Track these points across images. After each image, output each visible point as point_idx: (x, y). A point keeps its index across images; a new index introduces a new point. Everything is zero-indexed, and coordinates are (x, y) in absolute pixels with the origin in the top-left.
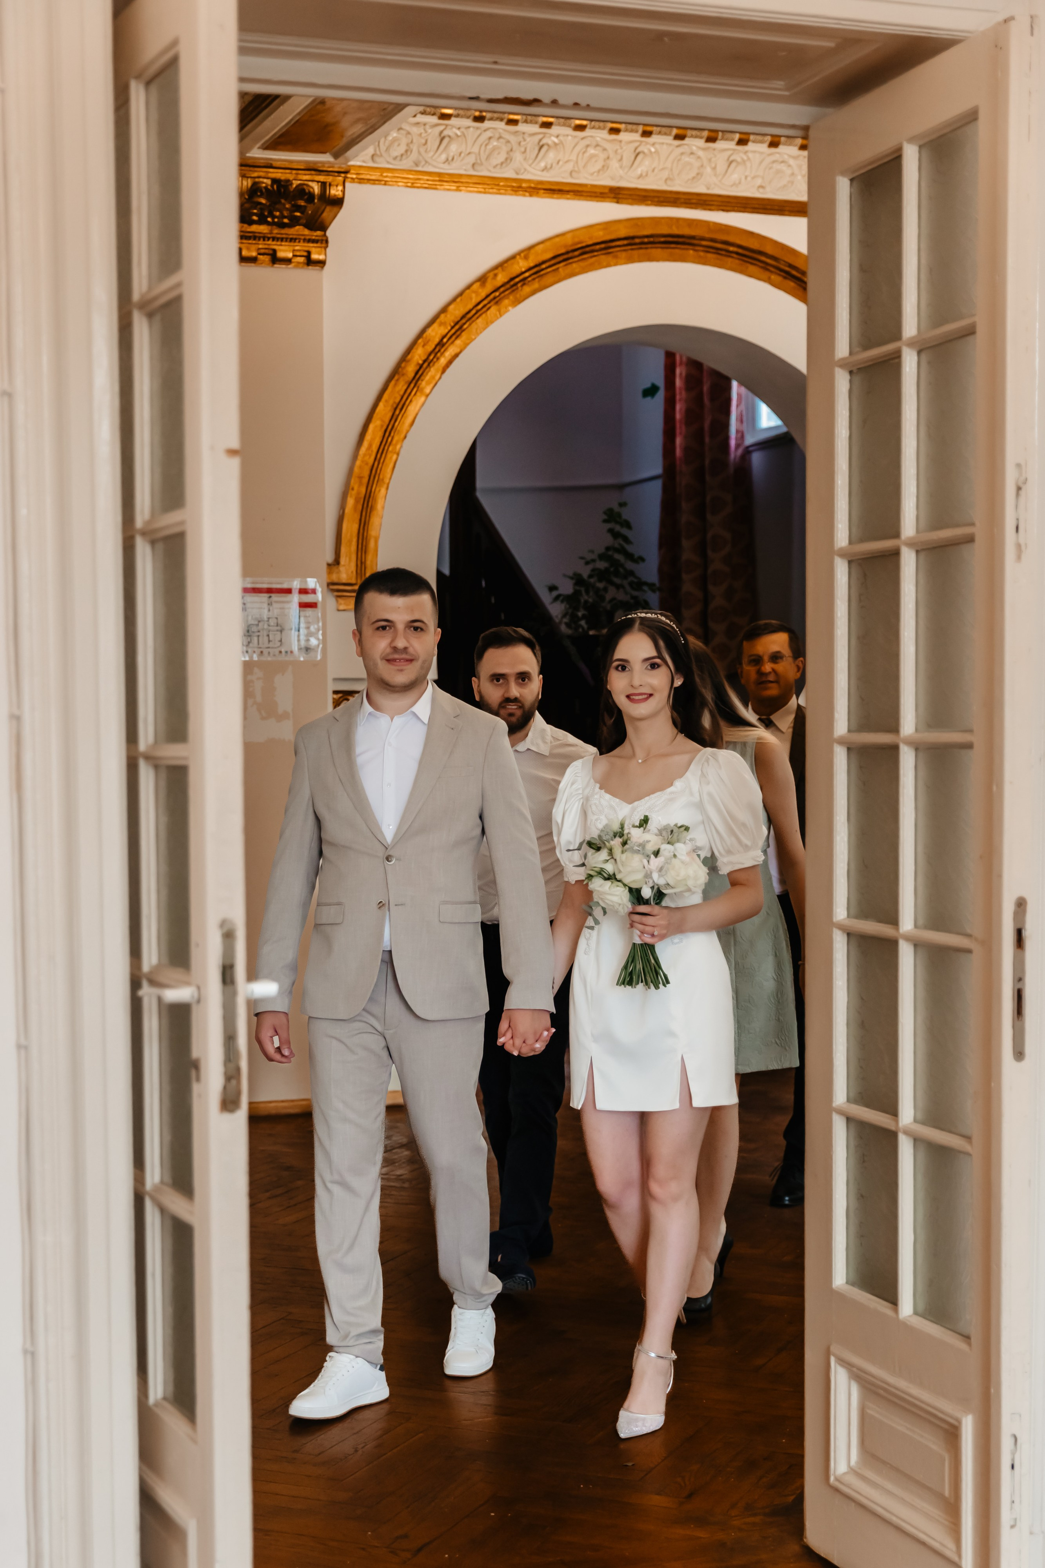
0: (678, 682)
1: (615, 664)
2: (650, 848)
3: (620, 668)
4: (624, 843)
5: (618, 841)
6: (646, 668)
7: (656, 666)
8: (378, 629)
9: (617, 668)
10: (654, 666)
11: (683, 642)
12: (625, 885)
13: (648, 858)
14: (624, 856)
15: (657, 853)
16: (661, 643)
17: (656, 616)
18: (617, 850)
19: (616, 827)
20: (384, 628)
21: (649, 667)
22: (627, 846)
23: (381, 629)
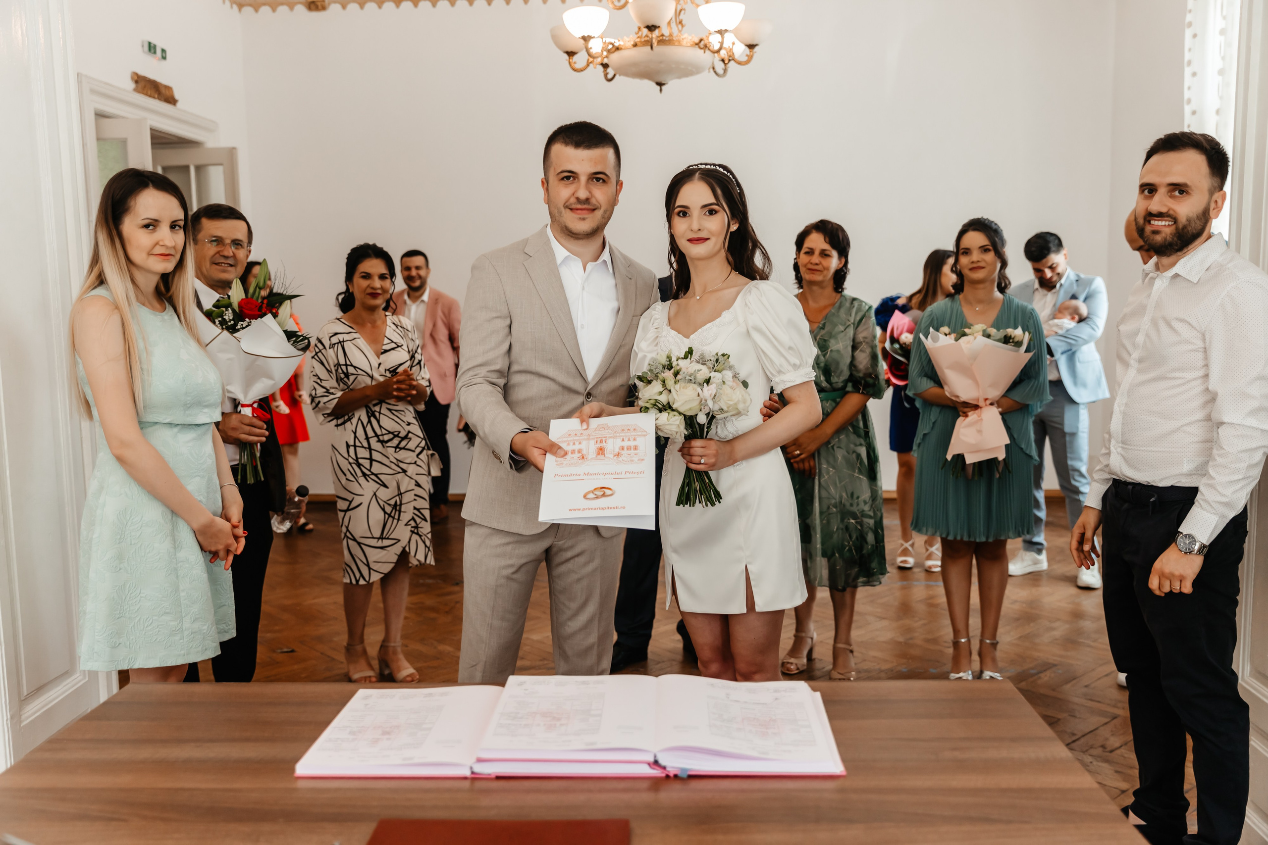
0: (734, 227)
1: (677, 210)
2: (701, 377)
3: (681, 214)
4: (676, 374)
5: (668, 375)
6: (705, 214)
7: (714, 212)
8: (563, 179)
9: (678, 214)
10: (712, 212)
11: (739, 191)
12: (680, 413)
13: (701, 387)
14: (677, 386)
15: (708, 381)
16: (719, 192)
17: (714, 167)
18: (670, 383)
19: (664, 361)
20: (568, 178)
21: (707, 213)
22: (679, 377)
23: (565, 179)
